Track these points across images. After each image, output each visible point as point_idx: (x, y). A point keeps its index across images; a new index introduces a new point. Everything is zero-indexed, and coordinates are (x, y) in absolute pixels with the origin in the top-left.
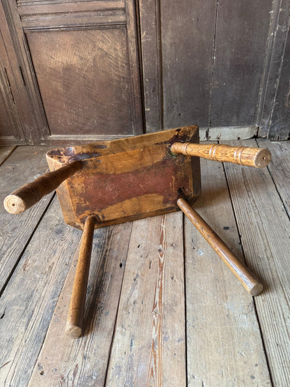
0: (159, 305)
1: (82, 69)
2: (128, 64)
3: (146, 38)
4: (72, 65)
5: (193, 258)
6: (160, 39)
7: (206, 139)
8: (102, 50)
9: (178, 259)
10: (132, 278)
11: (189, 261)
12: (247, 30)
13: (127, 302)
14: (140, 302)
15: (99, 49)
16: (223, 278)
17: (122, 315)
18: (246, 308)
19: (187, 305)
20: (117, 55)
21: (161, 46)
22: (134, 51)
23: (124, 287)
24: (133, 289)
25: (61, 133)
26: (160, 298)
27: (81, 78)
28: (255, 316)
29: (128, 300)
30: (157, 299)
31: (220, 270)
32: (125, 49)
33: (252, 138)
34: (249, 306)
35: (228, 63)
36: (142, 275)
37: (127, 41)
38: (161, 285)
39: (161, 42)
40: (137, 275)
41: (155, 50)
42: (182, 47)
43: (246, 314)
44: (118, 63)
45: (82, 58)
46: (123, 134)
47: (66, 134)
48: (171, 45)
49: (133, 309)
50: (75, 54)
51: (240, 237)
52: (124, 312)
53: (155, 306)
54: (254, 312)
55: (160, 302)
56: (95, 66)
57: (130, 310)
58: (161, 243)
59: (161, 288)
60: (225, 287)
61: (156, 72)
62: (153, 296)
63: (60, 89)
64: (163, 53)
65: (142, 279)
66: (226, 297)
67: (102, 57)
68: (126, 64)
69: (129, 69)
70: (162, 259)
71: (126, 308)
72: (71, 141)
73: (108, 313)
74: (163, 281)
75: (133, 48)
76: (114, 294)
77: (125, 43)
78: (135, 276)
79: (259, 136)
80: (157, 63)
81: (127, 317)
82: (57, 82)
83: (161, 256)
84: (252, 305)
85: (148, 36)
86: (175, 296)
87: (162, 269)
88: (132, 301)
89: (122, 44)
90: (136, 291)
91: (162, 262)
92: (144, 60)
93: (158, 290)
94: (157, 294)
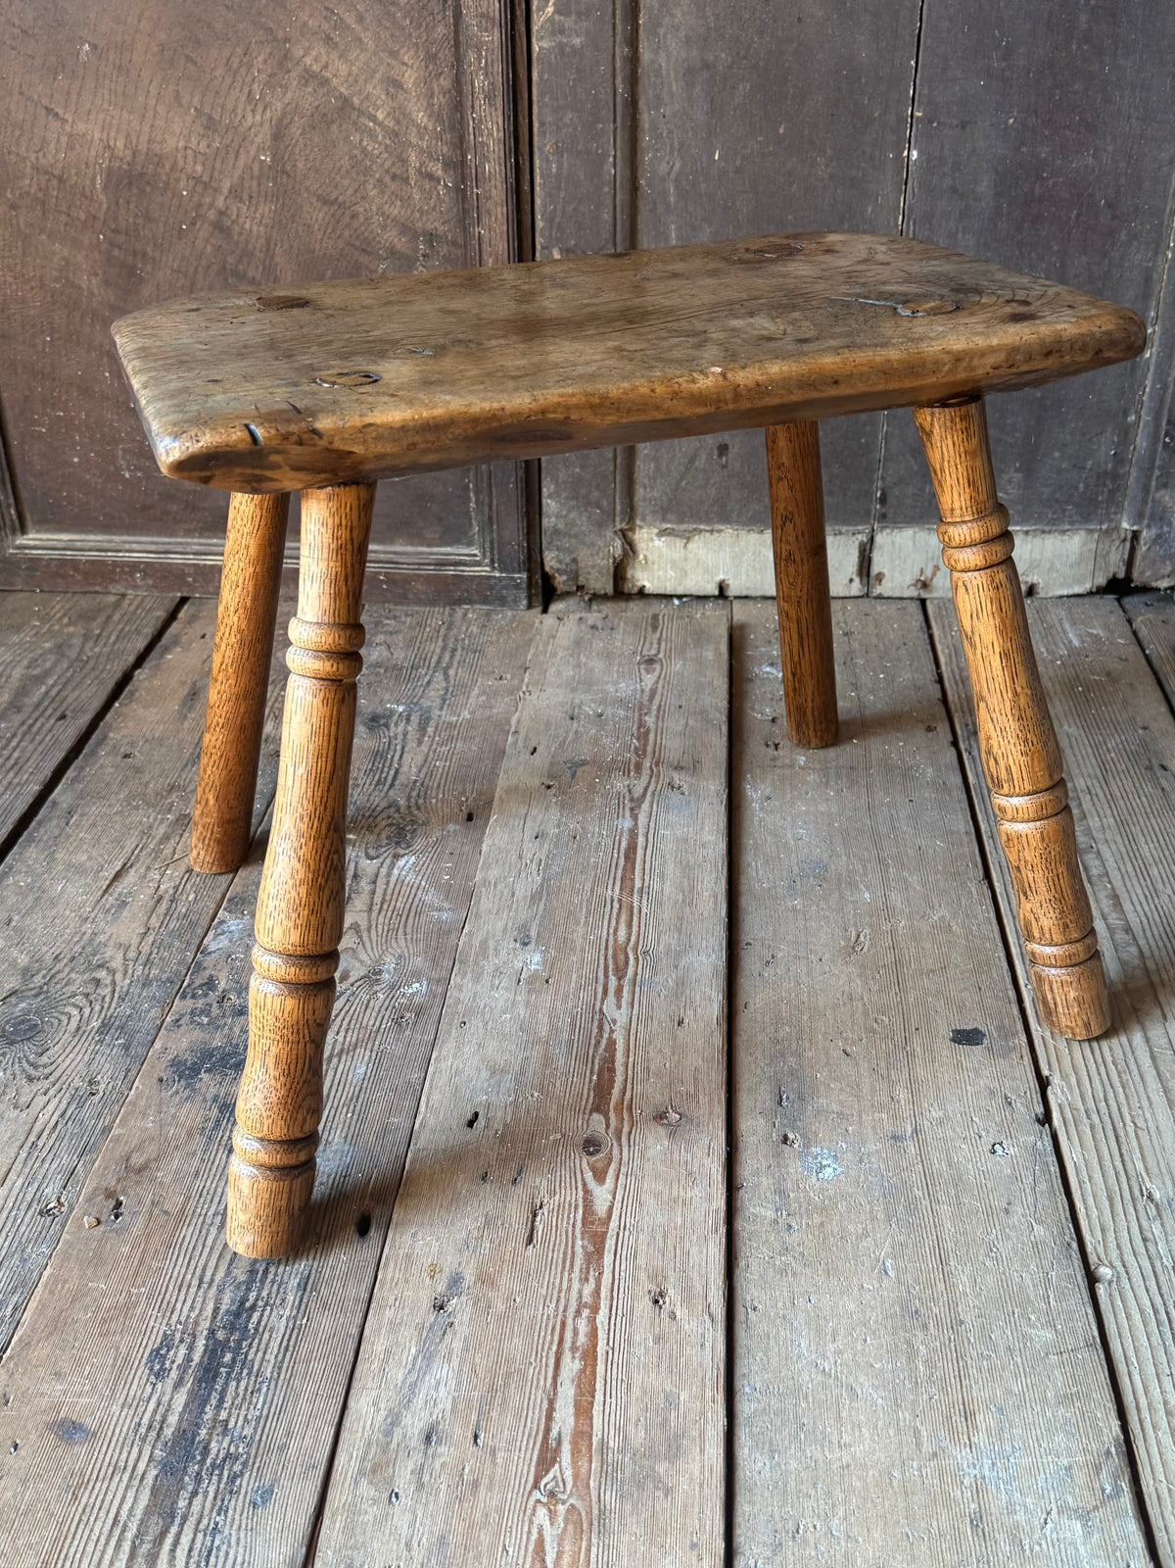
0: (575, 1452)
1: (207, 185)
2: (458, 165)
3: (556, 29)
4: (159, 160)
5: (781, 1192)
6: (633, 42)
7: (856, 588)
8: (325, 82)
9: (696, 1193)
10: (426, 1300)
11: (757, 1208)
12: (1083, 18)
13: (389, 1433)
14: (460, 1433)
15: (308, 77)
16: (952, 1305)
17: (353, 1510)
18: (1081, 1478)
19: (743, 1452)
20: (401, 115)
21: (633, 81)
22: (490, 98)
23: (376, 1344)
24: (427, 1356)
25: (81, 522)
26: (583, 1410)
27: (204, 230)
28: (1133, 1527)
29: (394, 1420)
30: (565, 1419)
31: (932, 1263)
32: (445, 82)
33: (1101, 591)
34: (1098, 1469)
35: (985, 186)
36: (485, 1279)
37: (457, 45)
38: (593, 1334)
39: (634, 60)
40: (456, 1281)
41: (604, 94)
42: (744, 88)
43: (1085, 1516)
44: (404, 161)
45: (211, 125)
46: (417, 538)
47: (106, 528)
48: (689, 74)
49: (419, 1472)
50: (178, 98)
51: (1043, 1083)
52: (365, 1488)
53: (547, 1458)
54: (1127, 1500)
55: (582, 1435)
56: (280, 168)
57: (403, 1481)
58: (600, 1106)
59: (589, 1356)
60: (960, 1357)
61: (606, 216)
62: (540, 1398)
63: (89, 282)
64: (645, 119)
65: (483, 1306)
66: (968, 1415)
67: (321, 120)
68: (447, 165)
69: (460, 193)
70: (602, 1195)
71: (377, 1469)
72: (134, 567)
73: (267, 1494)
74: (602, 1317)
75: (485, 74)
76: (310, 1387)
77: (446, 55)
78: (441, 1287)
79: (1138, 578)
80: (612, 168)
81: (380, 1522)
82: (76, 243)
83: (600, 1177)
84: (1117, 1461)
85: (569, 22)
86: (671, 1401)
87: (599, 1250)
88: (414, 1424)
89: (431, 58)
90: (443, 1372)
91: (601, 1209)
92: (544, 146)
93: (571, 1366)
94: (567, 1392)
